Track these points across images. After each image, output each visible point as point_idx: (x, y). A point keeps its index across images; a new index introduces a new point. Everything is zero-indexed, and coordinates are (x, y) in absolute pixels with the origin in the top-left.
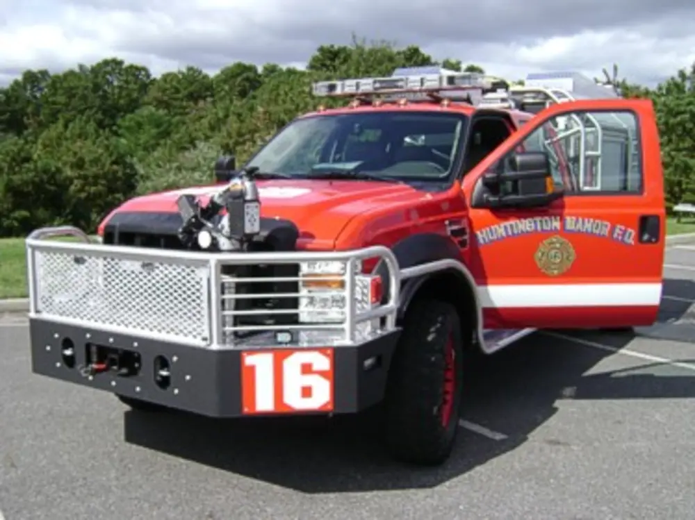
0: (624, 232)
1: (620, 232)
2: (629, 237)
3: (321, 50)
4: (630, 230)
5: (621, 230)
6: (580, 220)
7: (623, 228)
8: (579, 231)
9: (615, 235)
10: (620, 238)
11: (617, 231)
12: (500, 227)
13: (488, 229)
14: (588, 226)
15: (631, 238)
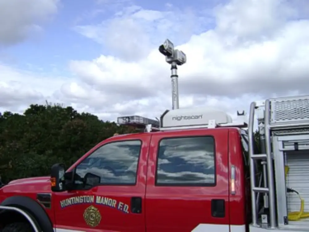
0: (123, 206)
1: (122, 206)
2: (126, 209)
3: (32, 106)
4: (126, 205)
5: (121, 204)
6: (103, 198)
7: (123, 204)
8: (102, 204)
9: (119, 208)
10: (121, 209)
11: (120, 205)
12: (69, 199)
13: (65, 201)
14: (106, 201)
15: (127, 209)
